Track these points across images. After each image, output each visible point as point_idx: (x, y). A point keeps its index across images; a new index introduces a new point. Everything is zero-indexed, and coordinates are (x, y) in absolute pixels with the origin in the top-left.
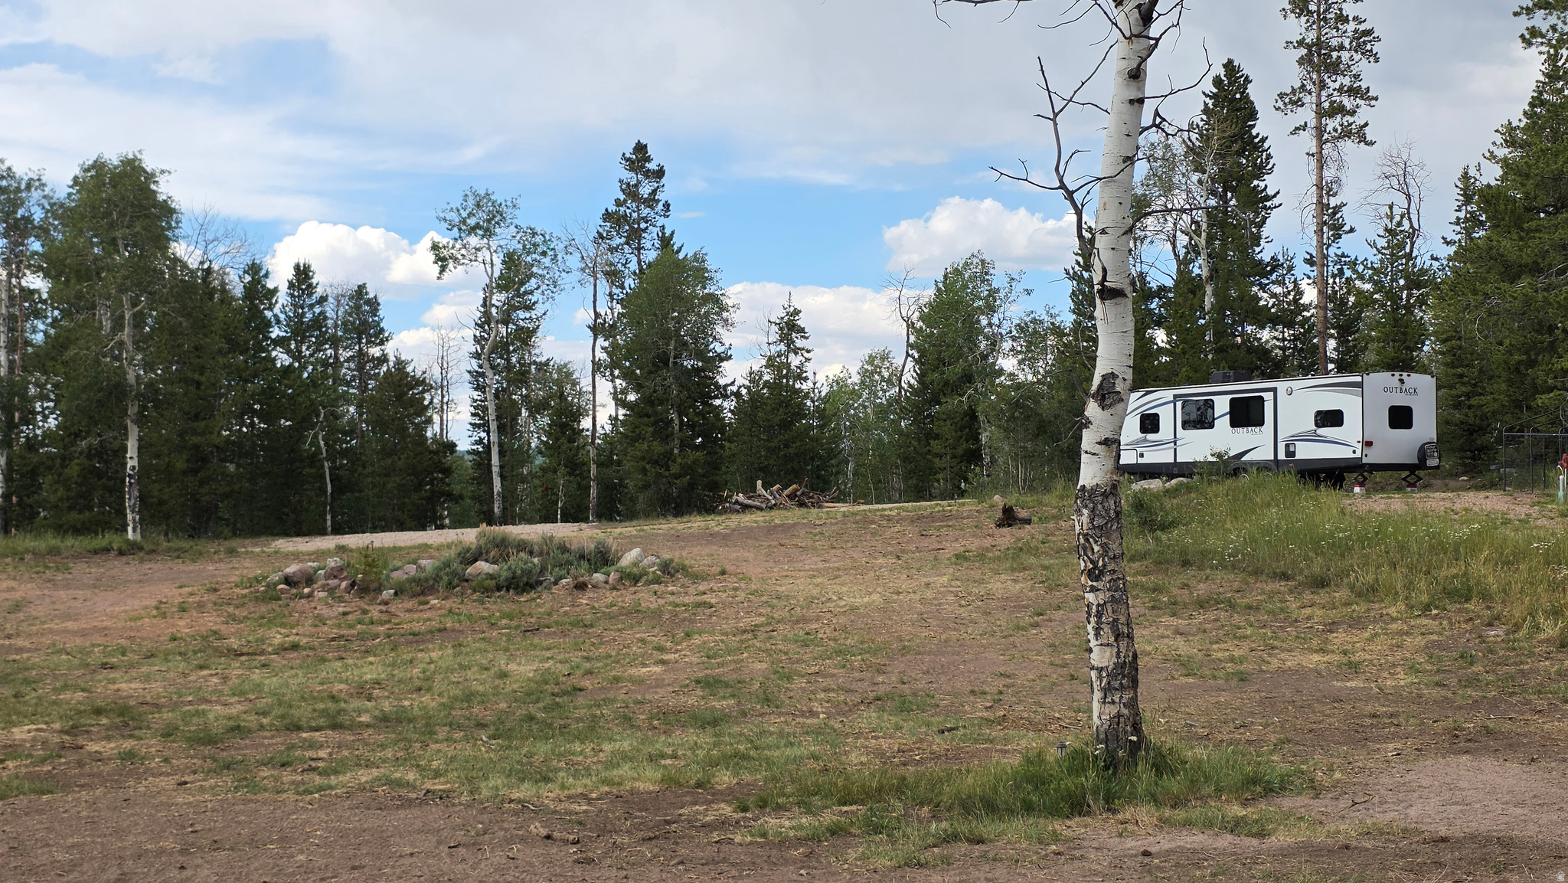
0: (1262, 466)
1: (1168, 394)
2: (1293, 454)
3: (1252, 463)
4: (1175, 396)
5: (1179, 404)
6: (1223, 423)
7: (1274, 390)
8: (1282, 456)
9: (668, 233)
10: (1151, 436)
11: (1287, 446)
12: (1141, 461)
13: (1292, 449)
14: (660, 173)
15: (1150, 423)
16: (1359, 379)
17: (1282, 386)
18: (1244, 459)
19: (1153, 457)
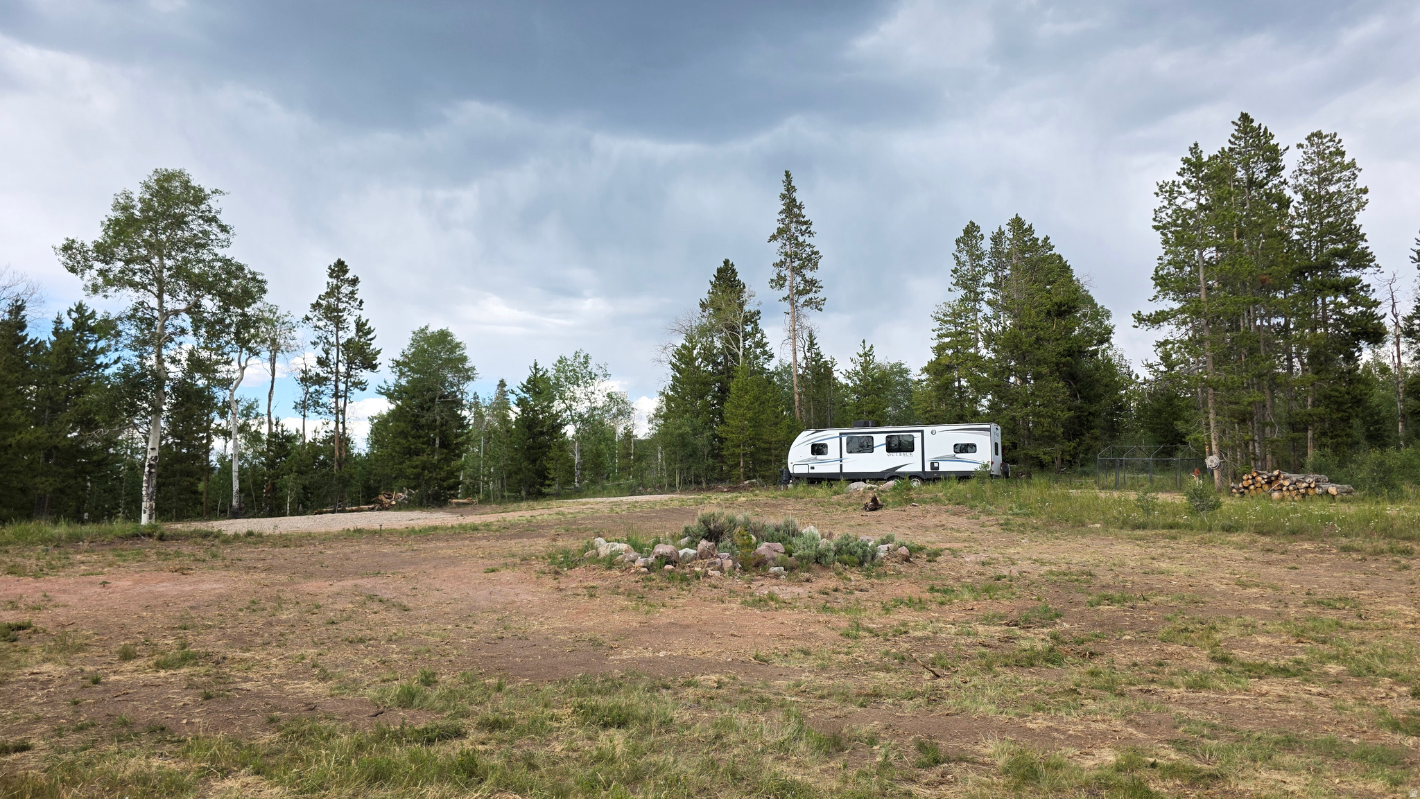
0: (913, 476)
1: (836, 432)
2: (938, 468)
3: (904, 473)
4: (841, 434)
5: (844, 439)
6: (880, 451)
7: (922, 432)
8: (928, 469)
9: (364, 320)
10: (819, 457)
11: (932, 464)
12: (811, 471)
13: (936, 465)
14: (354, 281)
15: (818, 449)
16: (988, 426)
17: (927, 430)
18: (898, 470)
19: (820, 469)
